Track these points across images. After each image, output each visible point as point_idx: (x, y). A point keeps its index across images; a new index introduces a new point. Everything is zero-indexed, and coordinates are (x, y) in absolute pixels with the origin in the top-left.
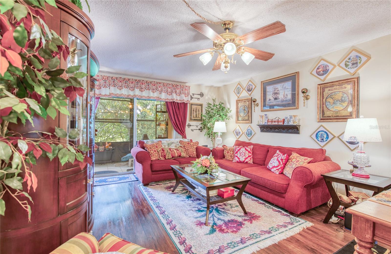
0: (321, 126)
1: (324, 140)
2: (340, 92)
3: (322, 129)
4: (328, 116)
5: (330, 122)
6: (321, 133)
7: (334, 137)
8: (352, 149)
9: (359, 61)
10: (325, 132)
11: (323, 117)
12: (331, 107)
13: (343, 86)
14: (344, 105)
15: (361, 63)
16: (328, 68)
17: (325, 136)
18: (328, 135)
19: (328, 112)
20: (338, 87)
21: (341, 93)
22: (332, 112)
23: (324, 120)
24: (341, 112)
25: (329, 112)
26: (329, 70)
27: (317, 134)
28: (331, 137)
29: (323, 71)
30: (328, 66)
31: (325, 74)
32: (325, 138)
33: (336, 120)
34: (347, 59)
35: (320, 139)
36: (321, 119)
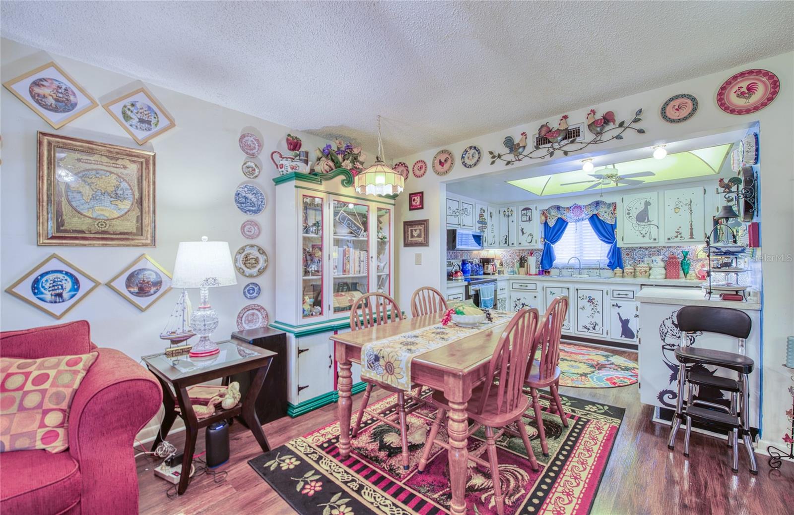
0: (54, 256)
1: (66, 295)
2: (111, 173)
3: (54, 265)
4: (74, 229)
5: (85, 245)
6: (51, 277)
7: (97, 284)
8: (144, 307)
9: (154, 121)
10: (67, 273)
11: (58, 230)
12: (86, 206)
13: (120, 162)
14: (121, 206)
15: (159, 127)
16: (72, 98)
17: (68, 285)
18: (76, 282)
19: (75, 220)
20: (105, 159)
21: (114, 176)
22: (90, 221)
23: (64, 241)
24: (114, 222)
25: (79, 218)
26: (76, 104)
27: (36, 281)
28: (85, 285)
29: (57, 100)
30: (74, 94)
31: (64, 111)
32: (68, 289)
33: (101, 242)
34: (127, 102)
35: (48, 296)
36: (53, 238)
